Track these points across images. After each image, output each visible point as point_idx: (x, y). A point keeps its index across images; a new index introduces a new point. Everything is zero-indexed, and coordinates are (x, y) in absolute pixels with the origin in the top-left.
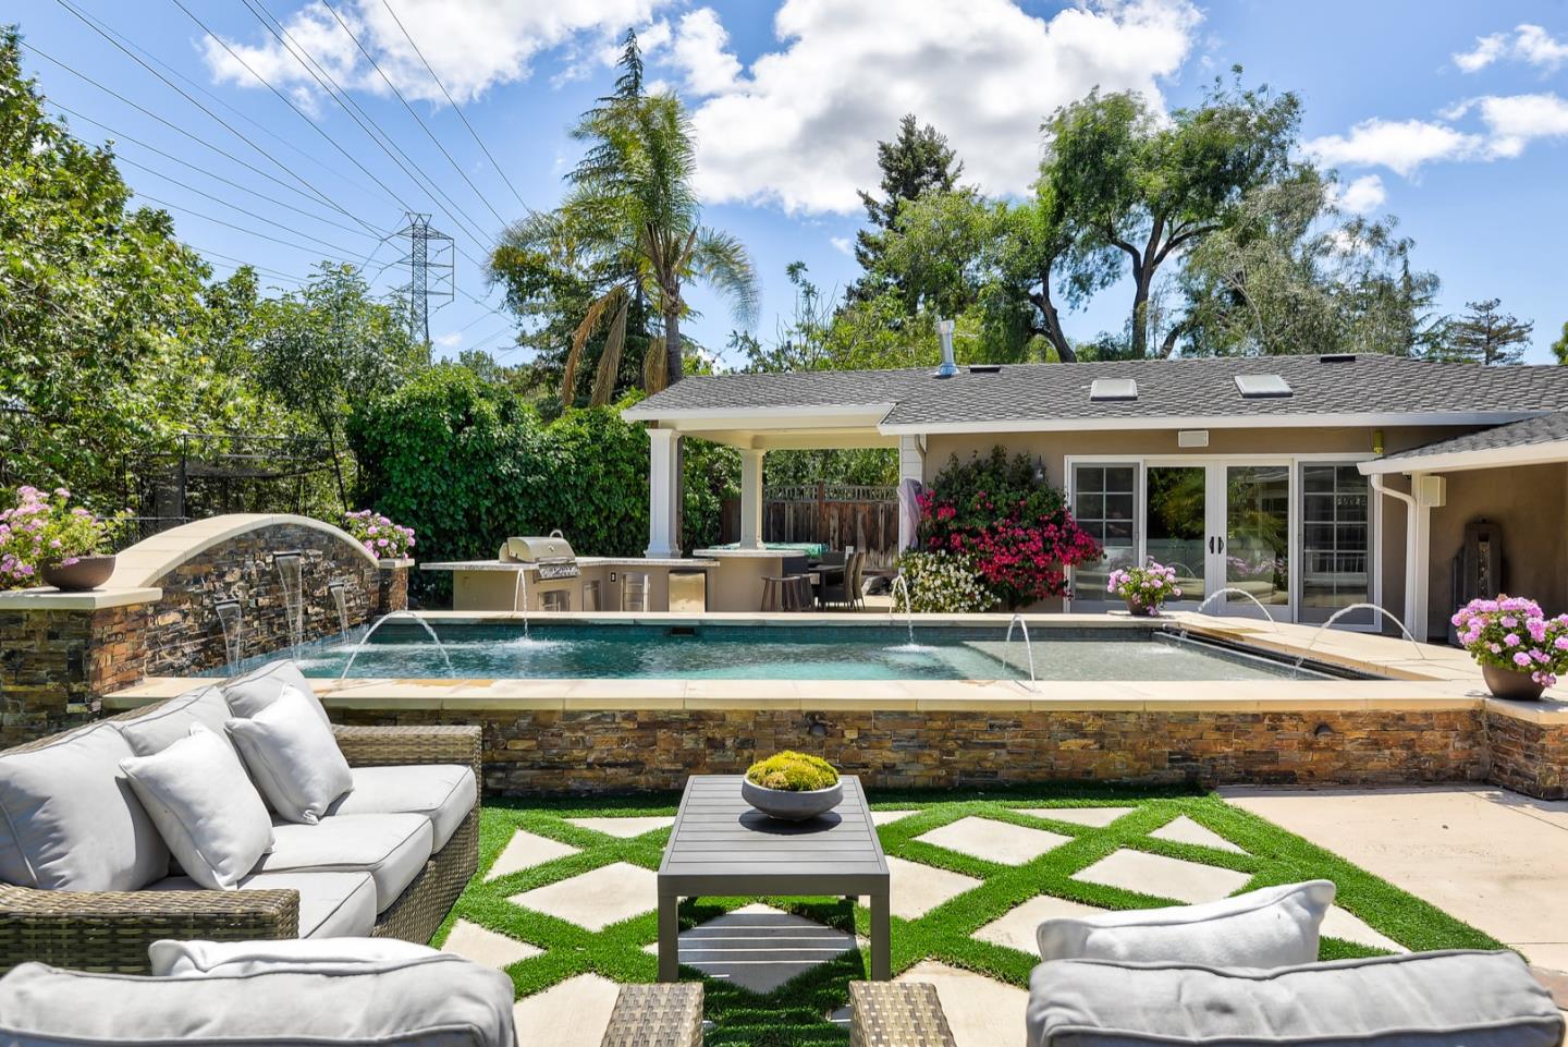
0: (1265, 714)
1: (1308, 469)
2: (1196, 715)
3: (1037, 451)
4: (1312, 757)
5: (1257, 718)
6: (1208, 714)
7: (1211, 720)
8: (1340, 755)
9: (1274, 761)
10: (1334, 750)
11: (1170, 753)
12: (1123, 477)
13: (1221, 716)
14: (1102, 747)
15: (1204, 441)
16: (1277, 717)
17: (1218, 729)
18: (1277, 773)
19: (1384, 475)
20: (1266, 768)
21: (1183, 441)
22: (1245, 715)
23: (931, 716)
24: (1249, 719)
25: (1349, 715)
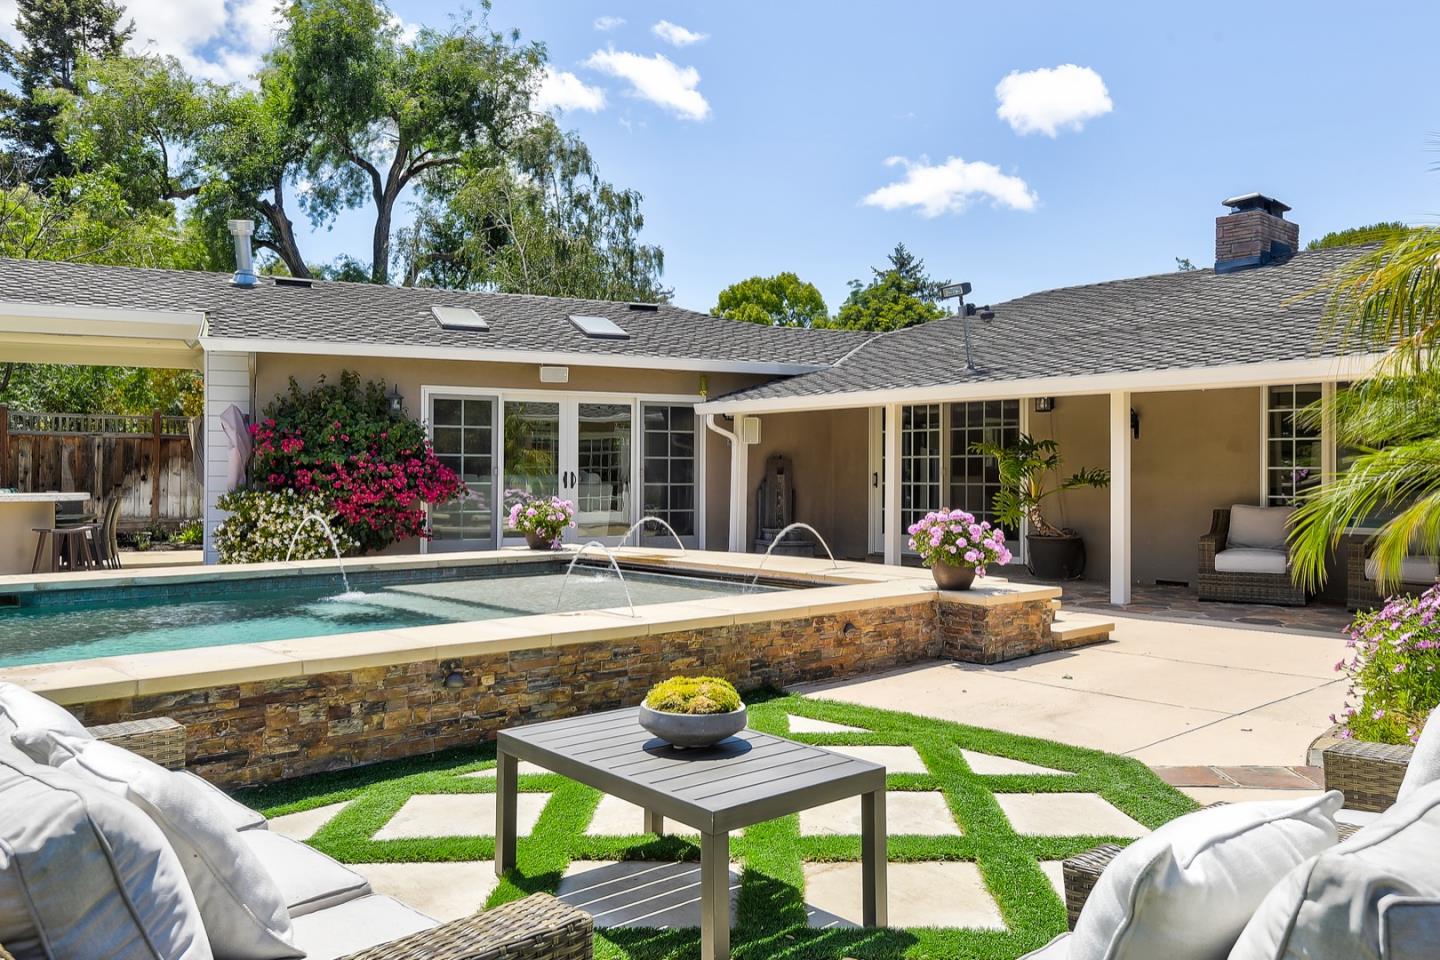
0: (813, 618)
1: (648, 409)
2: (768, 624)
3: (392, 379)
4: (843, 651)
5: (808, 622)
6: (777, 622)
7: (778, 628)
8: (859, 648)
9: (819, 659)
10: (855, 644)
11: (752, 662)
12: (481, 410)
13: (784, 623)
14: (702, 664)
15: (563, 376)
16: (820, 619)
17: (783, 635)
18: (821, 669)
19: (715, 415)
20: (814, 665)
21: (545, 376)
22: (800, 621)
23: (563, 650)
24: (803, 623)
25: (864, 613)
